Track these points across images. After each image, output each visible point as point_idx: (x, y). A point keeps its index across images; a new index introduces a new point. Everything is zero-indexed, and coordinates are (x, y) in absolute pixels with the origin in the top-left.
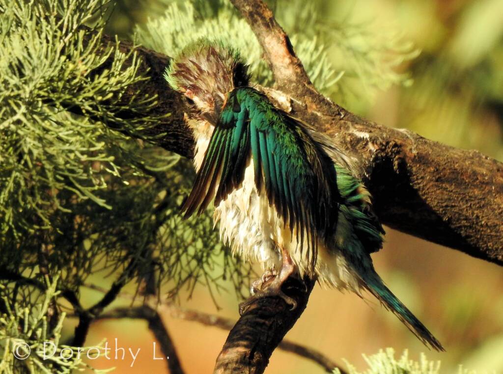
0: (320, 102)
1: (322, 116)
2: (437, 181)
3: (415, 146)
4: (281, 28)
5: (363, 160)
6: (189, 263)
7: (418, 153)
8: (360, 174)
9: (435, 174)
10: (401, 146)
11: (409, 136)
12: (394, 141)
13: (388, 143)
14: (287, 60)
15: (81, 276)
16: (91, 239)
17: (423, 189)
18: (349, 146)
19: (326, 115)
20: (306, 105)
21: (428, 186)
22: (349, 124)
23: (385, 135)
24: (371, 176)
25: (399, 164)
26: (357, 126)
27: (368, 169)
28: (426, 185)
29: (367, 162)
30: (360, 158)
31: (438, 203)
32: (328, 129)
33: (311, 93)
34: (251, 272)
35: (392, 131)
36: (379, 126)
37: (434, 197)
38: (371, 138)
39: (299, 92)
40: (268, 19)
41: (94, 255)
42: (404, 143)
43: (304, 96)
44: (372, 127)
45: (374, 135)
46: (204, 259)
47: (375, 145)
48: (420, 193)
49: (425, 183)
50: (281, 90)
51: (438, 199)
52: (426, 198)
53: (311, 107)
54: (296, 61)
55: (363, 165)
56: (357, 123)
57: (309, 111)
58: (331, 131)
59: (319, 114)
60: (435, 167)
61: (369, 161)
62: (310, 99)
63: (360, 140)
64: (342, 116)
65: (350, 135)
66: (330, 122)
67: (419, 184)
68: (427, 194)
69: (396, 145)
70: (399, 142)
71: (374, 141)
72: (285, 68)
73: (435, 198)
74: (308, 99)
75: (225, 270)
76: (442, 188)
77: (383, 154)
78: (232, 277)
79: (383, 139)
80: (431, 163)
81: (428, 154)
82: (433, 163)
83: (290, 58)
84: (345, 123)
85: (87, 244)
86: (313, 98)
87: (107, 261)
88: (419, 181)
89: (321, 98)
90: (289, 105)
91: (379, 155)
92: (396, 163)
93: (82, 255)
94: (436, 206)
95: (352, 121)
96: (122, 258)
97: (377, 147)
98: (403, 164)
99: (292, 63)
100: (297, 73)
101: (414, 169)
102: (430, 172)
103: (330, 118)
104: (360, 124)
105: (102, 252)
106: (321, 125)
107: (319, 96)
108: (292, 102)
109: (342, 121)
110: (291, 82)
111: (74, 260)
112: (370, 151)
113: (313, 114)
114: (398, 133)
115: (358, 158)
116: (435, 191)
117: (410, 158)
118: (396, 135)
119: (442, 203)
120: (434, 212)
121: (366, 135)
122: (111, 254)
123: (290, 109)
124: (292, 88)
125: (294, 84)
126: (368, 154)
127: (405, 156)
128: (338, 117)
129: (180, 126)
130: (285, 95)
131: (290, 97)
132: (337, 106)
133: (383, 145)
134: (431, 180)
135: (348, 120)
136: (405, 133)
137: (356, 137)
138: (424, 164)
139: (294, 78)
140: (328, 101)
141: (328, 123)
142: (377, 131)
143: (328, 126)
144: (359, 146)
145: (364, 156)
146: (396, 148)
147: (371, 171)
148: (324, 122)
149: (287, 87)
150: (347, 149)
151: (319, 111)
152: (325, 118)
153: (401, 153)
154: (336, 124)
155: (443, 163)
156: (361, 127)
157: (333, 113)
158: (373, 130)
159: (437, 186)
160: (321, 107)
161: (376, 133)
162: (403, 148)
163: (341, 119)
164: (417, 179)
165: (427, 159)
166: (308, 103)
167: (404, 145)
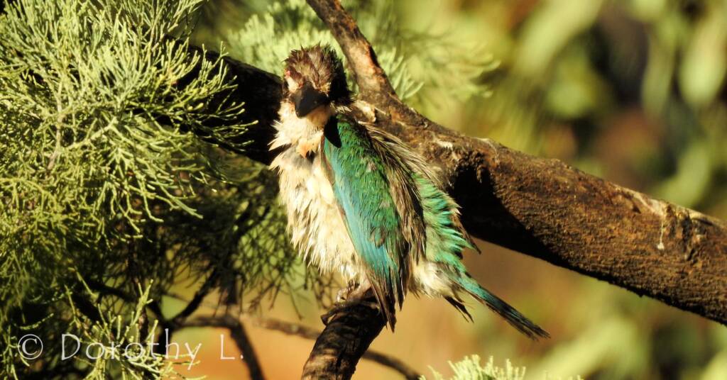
0: (404, 111)
1: (406, 126)
2: (519, 190)
3: (498, 155)
4: (366, 39)
5: (447, 170)
6: (270, 273)
7: (500, 163)
8: (444, 183)
9: (517, 183)
10: (484, 155)
11: (492, 146)
12: (477, 150)
13: (471, 153)
14: (371, 71)
15: (164, 286)
16: (173, 250)
17: (506, 198)
18: (433, 155)
19: (410, 125)
20: (390, 116)
21: (510, 195)
22: (433, 133)
23: (468, 145)
24: (455, 185)
25: (482, 174)
26: (441, 136)
27: (452, 178)
28: (508, 194)
29: (451, 172)
30: (444, 167)
31: (521, 212)
32: (412, 139)
33: (395, 103)
34: (332, 281)
35: (475, 141)
36: (462, 136)
37: (517, 205)
38: (454, 148)
39: (383, 102)
41: (177, 266)
42: (487, 152)
43: (388, 106)
44: (457, 137)
45: (457, 144)
46: (286, 269)
47: (459, 155)
48: (503, 202)
49: (507, 192)
50: (366, 100)
51: (521, 209)
52: (509, 207)
53: (395, 117)
54: (380, 72)
55: (446, 174)
56: (440, 133)
57: (394, 121)
58: (416, 141)
59: (403, 124)
60: (518, 177)
61: (453, 171)
62: (394, 108)
63: (443, 150)
64: (426, 126)
65: (433, 144)
66: (414, 132)
67: (501, 193)
68: (510, 203)
69: (479, 155)
70: (482, 152)
71: (457, 151)
72: (369, 78)
73: (517, 207)
74: (392, 110)
75: (306, 281)
76: (524, 197)
77: (467, 164)
78: (313, 287)
79: (466, 148)
80: (513, 173)
81: (510, 164)
82: (516, 173)
83: (374, 68)
85: (170, 255)
86: (397, 108)
87: (190, 272)
88: (502, 190)
89: (405, 108)
90: (373, 115)
91: (463, 165)
92: (479, 172)
93: (164, 265)
94: (519, 215)
95: (436, 131)
96: (205, 268)
97: (460, 157)
98: (486, 173)
99: (376, 73)
100: (381, 85)
101: (497, 179)
102: (512, 181)
103: (414, 128)
104: (444, 134)
105: (184, 263)
106: (406, 135)
107: (403, 106)
108: (376, 112)
109: (426, 131)
110: (375, 92)
111: (158, 270)
112: (454, 161)
113: (397, 124)
114: (481, 143)
115: (441, 167)
116: (517, 201)
117: (493, 167)
118: (479, 145)
119: (525, 212)
120: (517, 221)
121: (449, 145)
122: (193, 264)
123: (374, 119)
124: (376, 98)
125: (378, 94)
126: (451, 163)
127: (488, 165)
128: (421, 127)
130: (369, 105)
131: (374, 107)
132: (421, 116)
133: (466, 155)
134: (514, 190)
135: (431, 130)
136: (488, 142)
137: (440, 147)
138: (506, 173)
139: (378, 88)
140: (411, 111)
141: (411, 133)
142: (461, 141)
143: (411, 136)
144: (442, 155)
145: (448, 166)
146: (479, 158)
147: (454, 179)
148: (407, 132)
149: (371, 97)
150: (431, 158)
151: (403, 121)
152: (409, 128)
153: (484, 162)
154: (420, 133)
155: (525, 172)
156: (445, 137)
157: (417, 123)
158: (456, 140)
159: (519, 195)
160: (405, 117)
161: (459, 143)
162: (486, 157)
163: (425, 129)
164: (500, 189)
165: (510, 169)
166: (392, 113)
167: (488, 155)
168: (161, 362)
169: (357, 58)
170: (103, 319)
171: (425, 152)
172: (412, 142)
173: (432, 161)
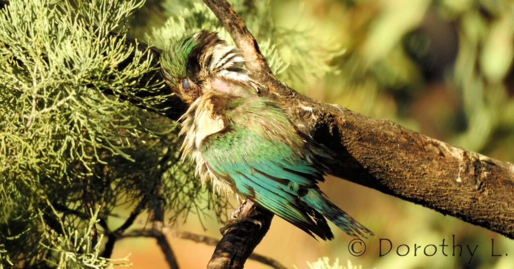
0: (278, 85)
1: (280, 96)
2: (359, 140)
3: (344, 116)
4: (251, 34)
5: (308, 126)
6: (184, 198)
7: (346, 122)
9: (358, 136)
10: (334, 116)
11: (340, 109)
12: (330, 113)
13: (325, 114)
14: (255, 57)
15: (109, 208)
16: (115, 182)
17: (350, 146)
18: (298, 116)
19: (282, 95)
20: (268, 88)
21: (353, 144)
22: (298, 101)
23: (323, 109)
24: (314, 137)
25: (333, 129)
26: (304, 103)
28: (352, 143)
29: (311, 128)
30: (306, 125)
31: (360, 156)
33: (272, 79)
34: (227, 204)
35: (328, 106)
36: (319, 102)
37: (358, 151)
38: (313, 111)
39: (263, 79)
40: (241, 28)
41: (118, 194)
42: (336, 114)
43: (267, 81)
44: (314, 103)
45: (315, 108)
46: (195, 195)
47: (317, 116)
48: (348, 149)
49: (351, 142)
51: (360, 153)
52: (352, 152)
53: (271, 89)
54: (261, 57)
55: (308, 129)
56: (304, 101)
57: (271, 92)
58: (286, 106)
59: (277, 94)
60: (358, 131)
61: (312, 127)
63: (305, 112)
64: (294, 95)
65: (299, 108)
66: (285, 100)
67: (347, 143)
68: (353, 149)
69: (331, 116)
70: (333, 113)
71: (315, 113)
72: (254, 62)
73: (358, 153)
74: (270, 84)
75: (209, 203)
76: (363, 145)
77: (322, 122)
78: (214, 207)
79: (322, 111)
80: (355, 128)
81: (353, 122)
82: (357, 128)
83: (257, 55)
84: (295, 100)
85: (113, 186)
86: (273, 83)
87: (127, 198)
88: (347, 141)
89: (279, 83)
91: (319, 123)
92: (331, 128)
93: (109, 194)
94: (359, 158)
95: (300, 99)
96: (137, 195)
97: (317, 117)
98: (336, 129)
99: (259, 58)
100: (262, 66)
101: (344, 132)
102: (354, 134)
103: (285, 97)
104: (306, 101)
105: (123, 191)
107: (277, 81)
109: (294, 99)
110: (258, 71)
111: (104, 197)
112: (313, 120)
113: (273, 94)
114: (332, 107)
116: (358, 148)
117: (341, 125)
118: (331, 109)
119: (363, 156)
120: (358, 162)
121: (310, 109)
122: (130, 192)
124: (258, 76)
125: (260, 73)
126: (311, 122)
127: (337, 123)
128: (290, 96)
132: (290, 88)
133: (322, 116)
134: (355, 140)
135: (297, 98)
136: (337, 107)
137: (303, 110)
138: (350, 129)
139: (260, 69)
140: (283, 85)
141: (283, 100)
142: (318, 106)
143: (283, 102)
144: (305, 116)
145: (309, 123)
146: (331, 118)
147: (313, 133)
148: (280, 100)
149: (255, 75)
150: (297, 118)
151: (277, 92)
152: (282, 97)
153: (334, 121)
154: (289, 101)
155: (363, 128)
156: (307, 103)
157: (287, 93)
158: (315, 105)
159: (359, 144)
160: (279, 89)
161: (317, 107)
162: (336, 117)
163: (292, 98)
164: (346, 139)
165: (352, 126)
166: (269, 86)
167: (337, 116)
168: (105, 263)
169: (245, 48)
170: (65, 233)
171: (293, 114)
173: (297, 120)
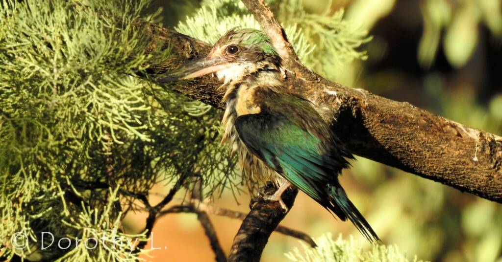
0: (305, 71)
1: (306, 81)
2: (381, 122)
3: (367, 100)
4: (279, 23)
5: (333, 109)
6: (219, 174)
7: (369, 105)
8: (330, 118)
9: (380, 118)
10: (357, 100)
11: (363, 93)
12: (353, 97)
13: (349, 98)
14: (283, 44)
15: (149, 185)
16: (155, 161)
17: (372, 128)
18: (323, 100)
19: (308, 80)
20: (295, 74)
21: (375, 126)
22: (324, 85)
23: (347, 93)
24: (338, 119)
25: (356, 112)
26: (329, 87)
28: (374, 125)
29: (335, 110)
30: (331, 109)
31: (382, 137)
32: (310, 89)
33: (299, 66)
35: (352, 90)
36: (343, 87)
38: (337, 95)
39: (291, 65)
40: (270, 17)
41: (157, 171)
42: (359, 98)
43: (294, 67)
44: (339, 88)
46: (229, 172)
48: (370, 130)
51: (382, 135)
52: (374, 134)
53: (298, 75)
54: (288, 45)
55: (332, 112)
56: (329, 85)
57: (297, 77)
58: (312, 90)
59: (304, 79)
60: (380, 114)
61: (336, 110)
63: (330, 96)
64: (319, 81)
65: (324, 93)
66: (311, 85)
67: (369, 124)
68: (375, 131)
69: (354, 99)
70: (356, 97)
71: (340, 97)
72: (281, 49)
73: (380, 134)
74: (297, 70)
75: (243, 179)
76: (384, 127)
77: (346, 105)
79: (346, 95)
80: (377, 111)
81: (375, 105)
82: (379, 111)
83: (285, 43)
84: (321, 85)
85: (153, 163)
86: (300, 69)
87: (166, 175)
88: (370, 123)
89: (305, 69)
91: (343, 106)
93: (149, 170)
94: (381, 139)
95: (326, 84)
97: (342, 101)
98: (359, 112)
99: (286, 46)
100: (289, 53)
101: (366, 115)
102: (377, 117)
103: (311, 82)
104: (332, 86)
105: (162, 169)
106: (305, 86)
107: (304, 67)
109: (319, 84)
110: (285, 58)
111: (145, 175)
112: (337, 103)
113: (300, 79)
114: (356, 92)
115: (329, 108)
116: (380, 129)
117: (364, 108)
118: (354, 93)
119: (385, 137)
120: (379, 143)
121: (334, 93)
122: (168, 170)
123: (285, 76)
124: (286, 63)
125: (287, 60)
126: (336, 105)
127: (360, 106)
128: (316, 81)
129: (213, 88)
132: (316, 74)
133: (346, 99)
134: (377, 122)
135: (322, 83)
136: (360, 91)
137: (328, 94)
138: (372, 111)
139: (287, 56)
140: (310, 71)
141: (309, 85)
142: (342, 90)
143: (309, 87)
144: (330, 100)
145: (333, 107)
146: (355, 101)
147: (338, 116)
148: (307, 85)
150: (322, 102)
151: (304, 77)
152: (308, 82)
153: (358, 104)
154: (315, 86)
155: (385, 111)
156: (332, 88)
157: (313, 79)
158: (339, 89)
159: (381, 126)
160: (305, 75)
161: (341, 92)
163: (318, 83)
164: (368, 121)
165: (375, 108)
166: (296, 72)
167: (360, 100)
169: (273, 37)
171: (318, 98)
172: (310, 91)
173: (322, 104)
